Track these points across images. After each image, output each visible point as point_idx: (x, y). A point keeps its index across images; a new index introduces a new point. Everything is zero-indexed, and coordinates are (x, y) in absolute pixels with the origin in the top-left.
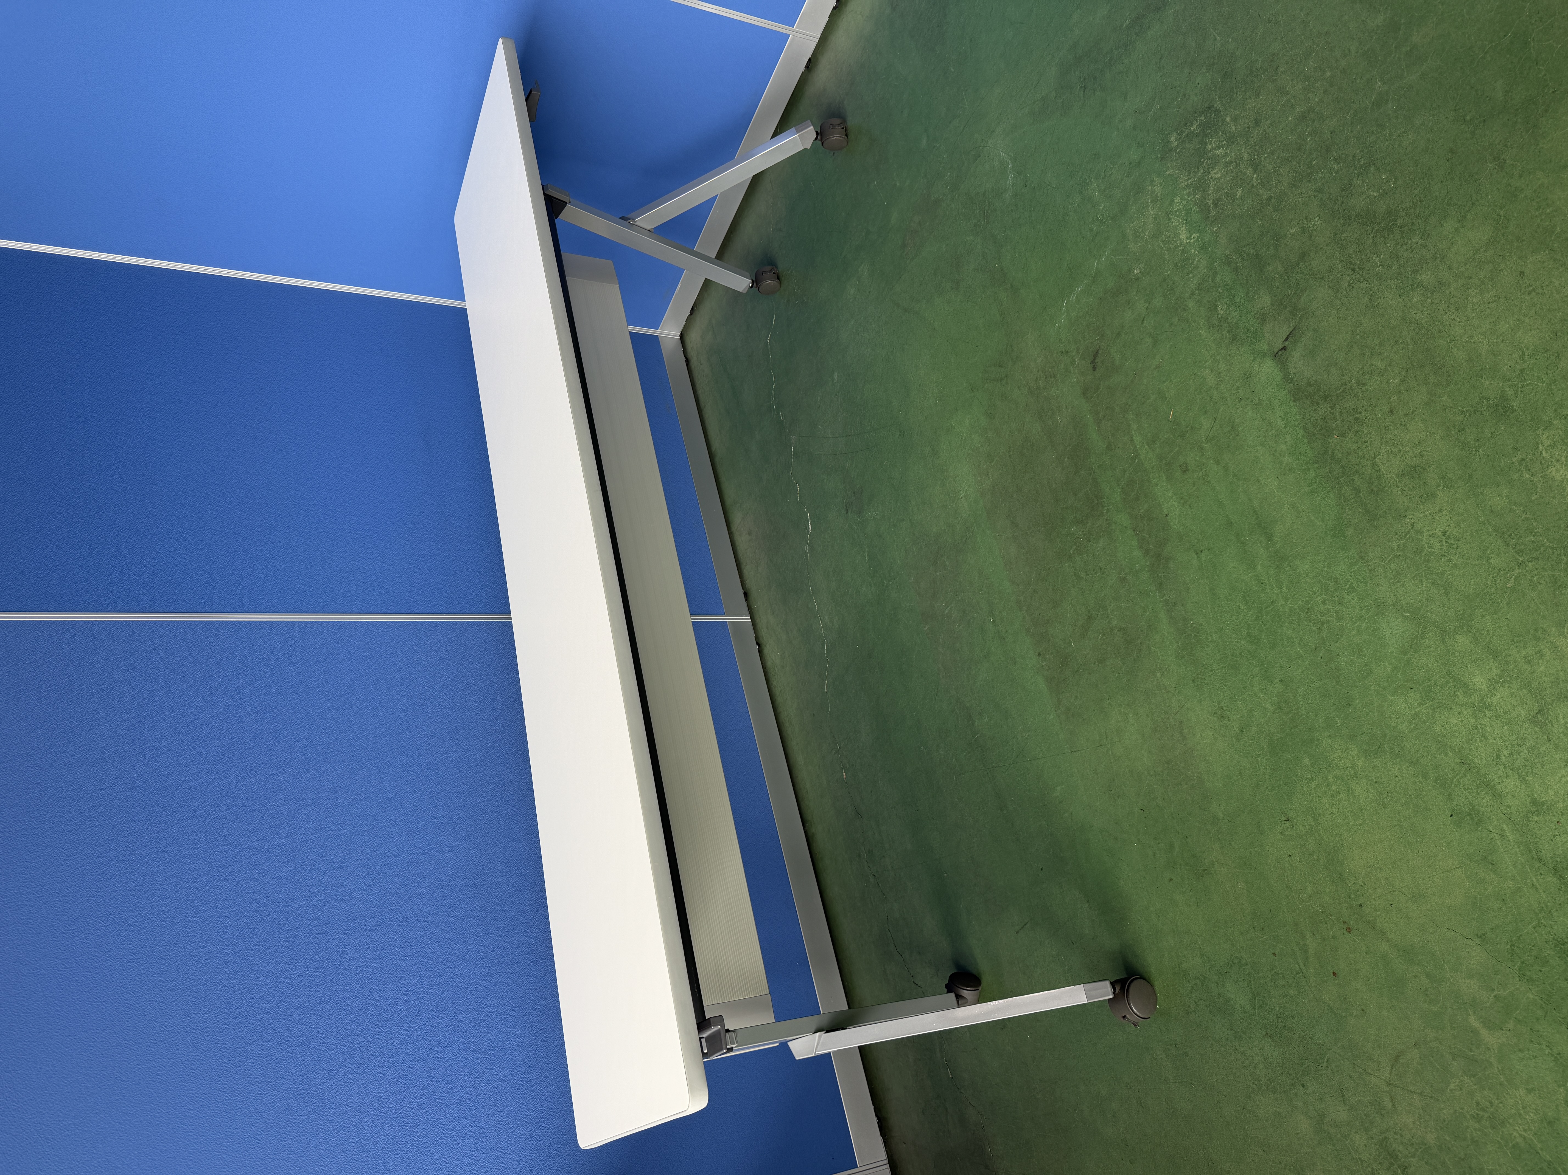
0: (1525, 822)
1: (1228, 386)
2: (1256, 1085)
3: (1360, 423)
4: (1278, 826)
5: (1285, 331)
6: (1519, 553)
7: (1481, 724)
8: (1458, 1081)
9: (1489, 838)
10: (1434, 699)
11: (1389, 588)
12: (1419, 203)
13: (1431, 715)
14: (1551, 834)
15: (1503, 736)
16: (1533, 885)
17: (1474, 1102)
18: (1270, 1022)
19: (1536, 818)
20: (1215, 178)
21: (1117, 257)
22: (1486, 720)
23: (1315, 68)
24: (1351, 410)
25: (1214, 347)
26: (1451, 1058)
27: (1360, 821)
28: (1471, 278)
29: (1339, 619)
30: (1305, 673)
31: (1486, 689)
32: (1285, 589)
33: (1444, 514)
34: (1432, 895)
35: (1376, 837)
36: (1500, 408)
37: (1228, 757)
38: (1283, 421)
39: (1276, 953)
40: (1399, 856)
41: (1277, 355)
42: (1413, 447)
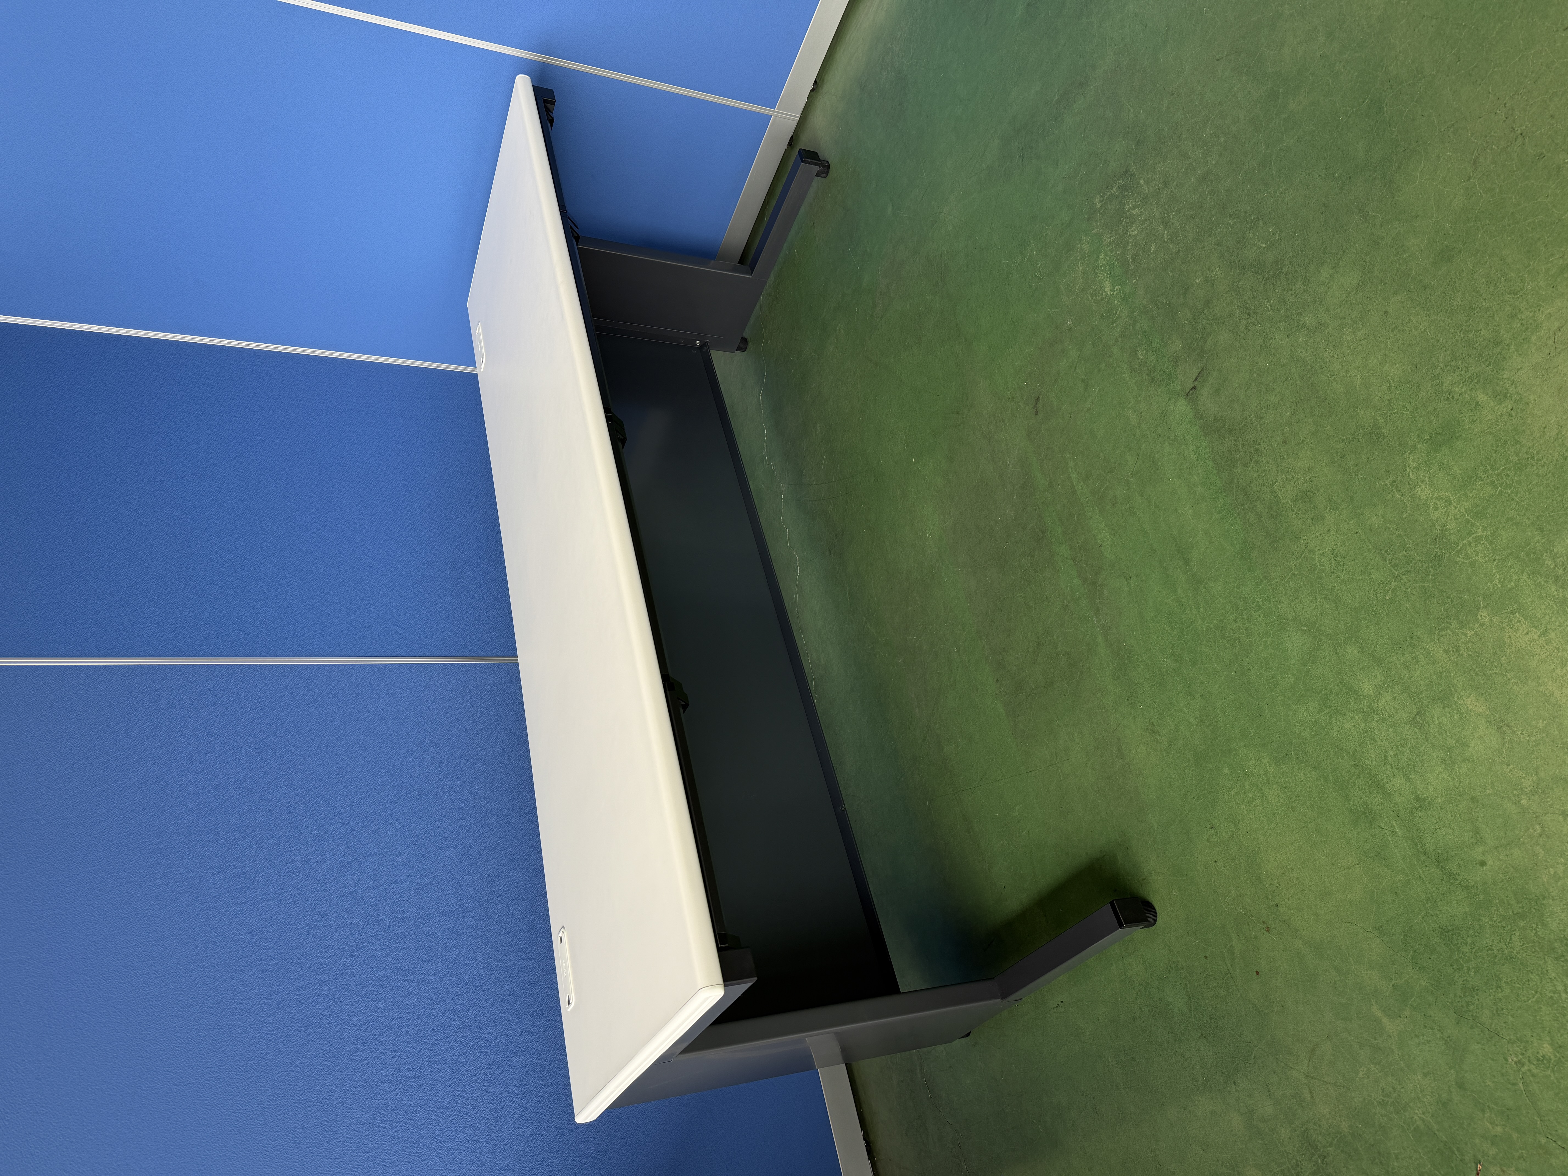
0: (1411, 818)
1: (1148, 424)
2: (1195, 1085)
3: (1260, 454)
4: (1204, 833)
5: (1195, 372)
6: (1394, 567)
7: (1370, 728)
8: (1365, 1069)
9: (1382, 834)
10: (1330, 707)
11: (1289, 604)
12: (1300, 252)
13: (1329, 722)
14: (1433, 827)
15: (1389, 738)
16: (1420, 877)
17: (1380, 1088)
18: (1204, 1023)
19: (1420, 814)
20: (1133, 235)
21: (1053, 310)
22: (1374, 723)
23: (1211, 134)
24: (1252, 442)
25: (1136, 389)
26: (1358, 1047)
27: (1273, 825)
28: (1345, 318)
29: (1249, 636)
30: (1222, 688)
31: (1373, 694)
32: (1202, 609)
33: (1332, 534)
34: (1336, 891)
35: (1287, 839)
36: (1373, 434)
37: (1160, 770)
38: (1195, 454)
39: (1208, 956)
40: (1307, 857)
41: (1188, 394)
42: (1304, 474)
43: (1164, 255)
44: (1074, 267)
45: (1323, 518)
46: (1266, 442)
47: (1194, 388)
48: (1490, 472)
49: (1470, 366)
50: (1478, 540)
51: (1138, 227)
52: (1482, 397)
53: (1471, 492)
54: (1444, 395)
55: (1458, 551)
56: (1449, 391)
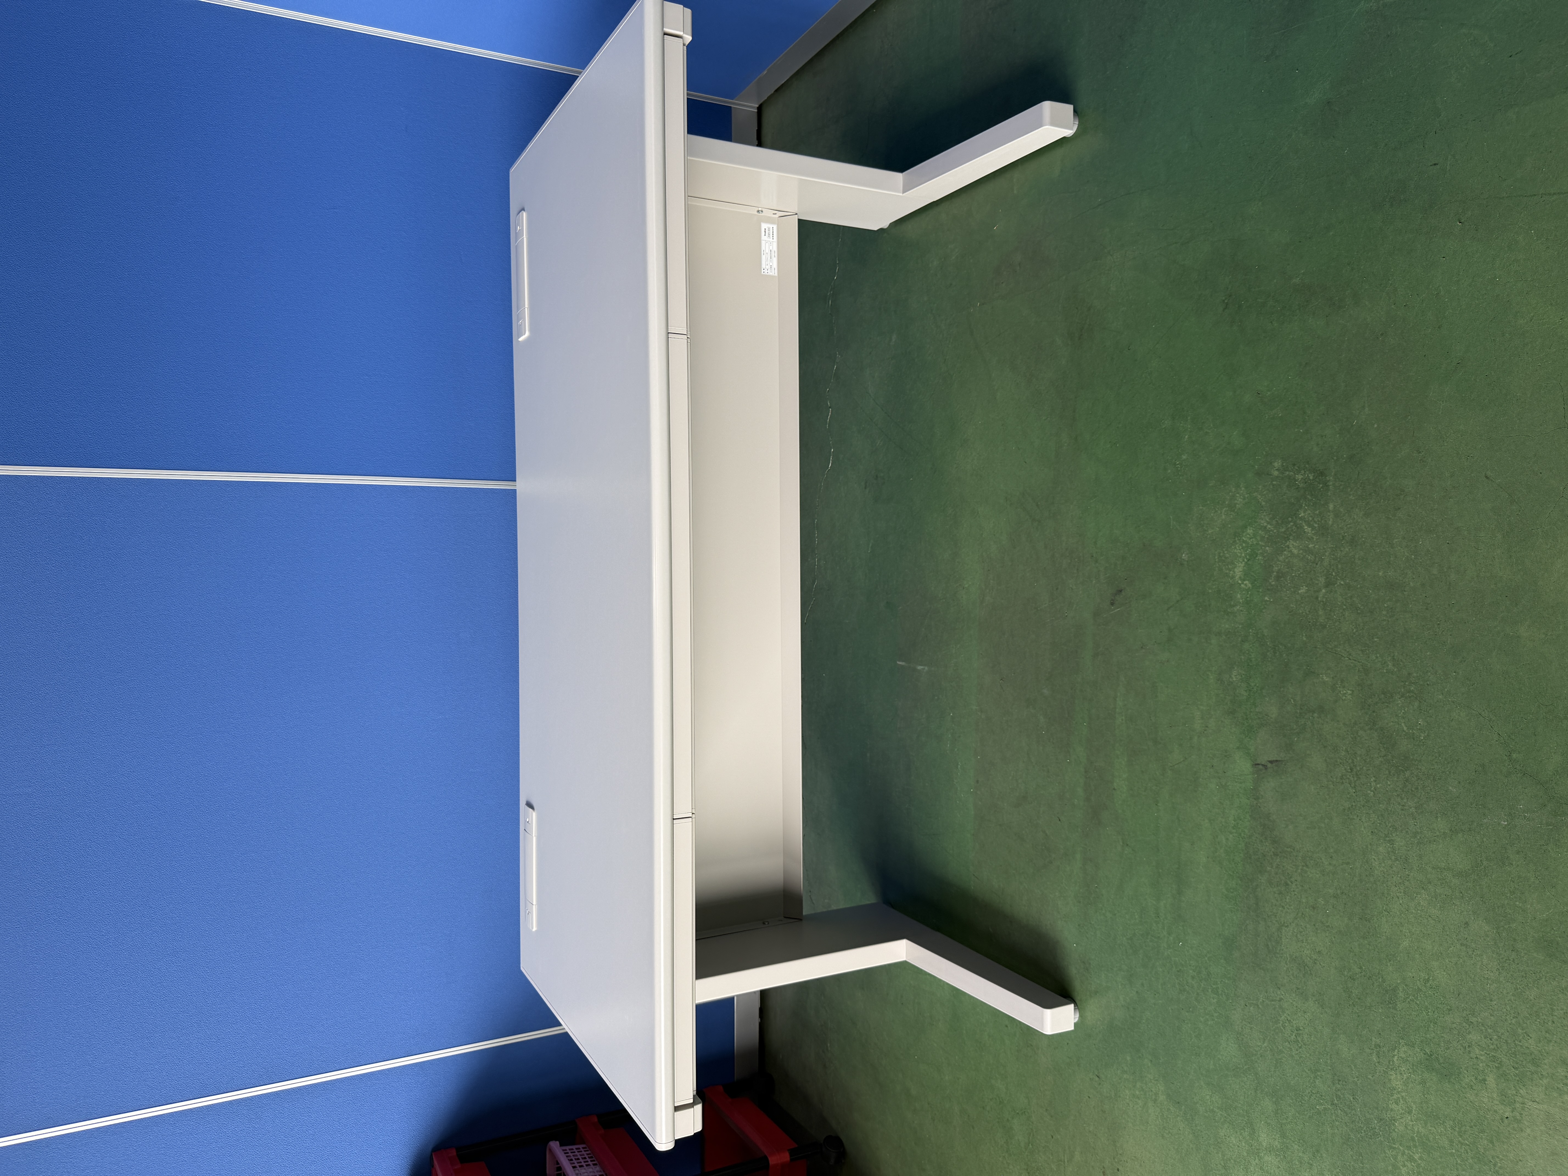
1: (1208, 744)
3: (1287, 890)
5: (1274, 754)
6: (1337, 1097)
7: (1249, 1161)
10: (1229, 1115)
11: (1241, 1019)
12: (1432, 779)
13: (1222, 1122)
21: (1175, 523)
22: (1254, 1162)
23: (1428, 550)
24: (1286, 873)
25: (1214, 701)
27: (1143, 1127)
28: (1430, 883)
29: (1197, 1000)
30: (1156, 1007)
31: (1265, 1146)
33: (1306, 1017)
36: (1388, 995)
38: (1234, 821)
41: (1257, 766)
42: (1313, 950)
43: (1309, 612)
44: (1218, 507)
45: (1307, 1000)
46: (1298, 888)
47: (1265, 766)
48: (1456, 1133)
49: (1501, 1049)
50: (1411, 1159)
51: (1301, 549)
52: (1491, 1080)
53: (1431, 1126)
54: (1464, 1042)
55: (1391, 1147)
56: (1470, 1045)
